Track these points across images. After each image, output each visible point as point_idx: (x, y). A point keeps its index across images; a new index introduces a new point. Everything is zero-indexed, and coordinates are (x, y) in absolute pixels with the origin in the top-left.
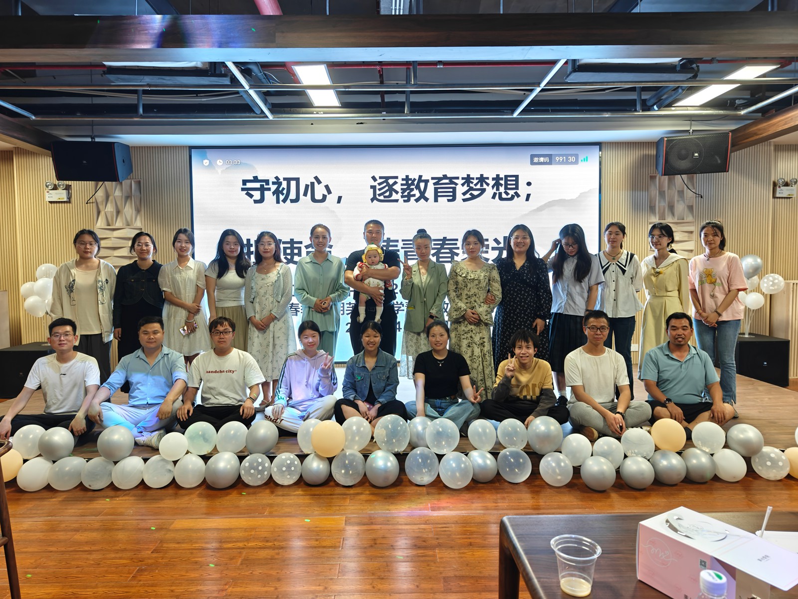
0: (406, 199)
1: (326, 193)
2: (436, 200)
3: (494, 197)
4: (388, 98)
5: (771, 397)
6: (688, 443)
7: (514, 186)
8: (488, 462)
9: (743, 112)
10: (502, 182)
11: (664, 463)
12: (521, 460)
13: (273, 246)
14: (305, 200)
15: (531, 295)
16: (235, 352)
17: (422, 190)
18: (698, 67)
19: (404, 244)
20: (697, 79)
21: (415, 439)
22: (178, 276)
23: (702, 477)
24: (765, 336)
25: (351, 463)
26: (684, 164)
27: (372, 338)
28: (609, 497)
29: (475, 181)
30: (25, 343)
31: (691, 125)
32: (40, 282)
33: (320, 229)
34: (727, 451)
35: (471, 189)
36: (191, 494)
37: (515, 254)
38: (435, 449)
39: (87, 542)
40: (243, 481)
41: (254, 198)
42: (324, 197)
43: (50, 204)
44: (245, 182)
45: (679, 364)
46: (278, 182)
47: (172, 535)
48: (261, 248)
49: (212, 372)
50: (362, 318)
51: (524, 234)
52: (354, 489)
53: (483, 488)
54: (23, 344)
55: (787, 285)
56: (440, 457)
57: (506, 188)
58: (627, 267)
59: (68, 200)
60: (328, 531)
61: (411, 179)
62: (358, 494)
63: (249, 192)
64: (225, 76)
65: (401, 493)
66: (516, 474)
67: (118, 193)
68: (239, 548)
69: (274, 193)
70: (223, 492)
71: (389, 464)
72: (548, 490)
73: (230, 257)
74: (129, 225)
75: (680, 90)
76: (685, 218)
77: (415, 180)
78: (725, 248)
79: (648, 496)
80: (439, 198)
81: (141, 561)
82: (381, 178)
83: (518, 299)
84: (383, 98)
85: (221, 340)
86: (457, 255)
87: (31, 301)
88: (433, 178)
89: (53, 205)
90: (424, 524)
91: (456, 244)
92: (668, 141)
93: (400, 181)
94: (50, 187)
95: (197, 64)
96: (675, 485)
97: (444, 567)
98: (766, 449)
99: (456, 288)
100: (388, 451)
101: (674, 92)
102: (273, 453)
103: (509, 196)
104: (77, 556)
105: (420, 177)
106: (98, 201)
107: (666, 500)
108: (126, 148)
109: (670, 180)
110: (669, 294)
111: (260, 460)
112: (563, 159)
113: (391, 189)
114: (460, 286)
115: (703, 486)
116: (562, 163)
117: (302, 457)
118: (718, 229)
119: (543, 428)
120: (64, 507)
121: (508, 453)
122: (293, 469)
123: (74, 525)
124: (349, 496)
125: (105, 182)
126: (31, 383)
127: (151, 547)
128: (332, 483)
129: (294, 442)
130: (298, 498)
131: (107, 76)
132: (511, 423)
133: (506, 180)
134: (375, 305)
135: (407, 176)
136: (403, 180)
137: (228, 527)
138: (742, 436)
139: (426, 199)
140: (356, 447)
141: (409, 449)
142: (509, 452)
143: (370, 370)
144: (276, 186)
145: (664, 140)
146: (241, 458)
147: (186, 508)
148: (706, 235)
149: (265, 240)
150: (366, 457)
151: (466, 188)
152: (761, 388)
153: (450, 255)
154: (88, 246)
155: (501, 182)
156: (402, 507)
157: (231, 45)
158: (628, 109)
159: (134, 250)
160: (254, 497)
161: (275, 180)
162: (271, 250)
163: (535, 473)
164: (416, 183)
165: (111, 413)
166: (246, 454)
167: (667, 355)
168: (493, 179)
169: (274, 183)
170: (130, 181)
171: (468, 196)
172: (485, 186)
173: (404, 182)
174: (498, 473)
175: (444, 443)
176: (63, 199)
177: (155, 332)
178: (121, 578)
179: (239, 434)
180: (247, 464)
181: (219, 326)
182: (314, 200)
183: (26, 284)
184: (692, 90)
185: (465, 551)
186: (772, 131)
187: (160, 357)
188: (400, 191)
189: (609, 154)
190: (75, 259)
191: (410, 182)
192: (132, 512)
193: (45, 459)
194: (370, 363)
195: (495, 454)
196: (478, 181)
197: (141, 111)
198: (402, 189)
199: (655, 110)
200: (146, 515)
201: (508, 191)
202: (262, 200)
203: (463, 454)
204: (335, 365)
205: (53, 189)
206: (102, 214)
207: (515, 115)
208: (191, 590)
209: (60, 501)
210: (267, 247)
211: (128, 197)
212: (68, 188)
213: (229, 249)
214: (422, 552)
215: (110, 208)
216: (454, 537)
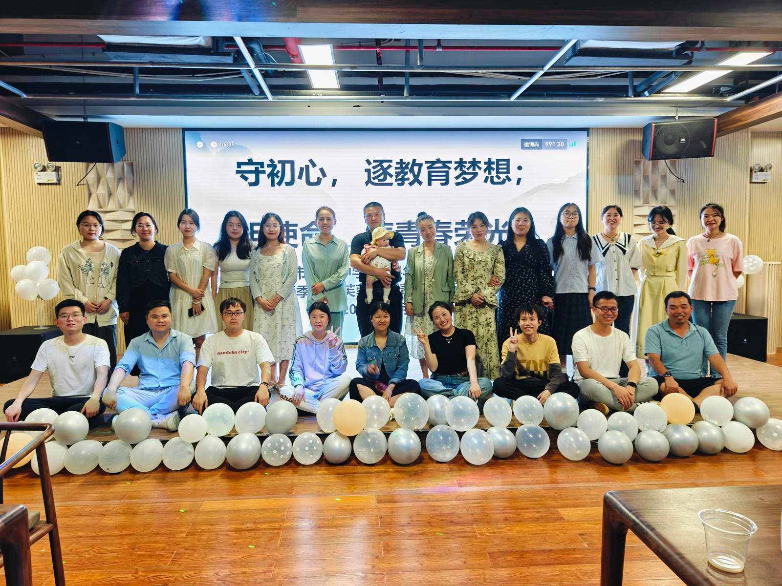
0: (400, 182)
1: (321, 176)
2: (430, 184)
3: (486, 181)
4: (387, 81)
5: (757, 372)
6: (697, 417)
7: (505, 171)
8: (508, 438)
9: (729, 99)
10: (494, 166)
11: (677, 436)
12: (540, 436)
13: (278, 229)
14: (300, 183)
15: (532, 276)
16: (245, 333)
17: (416, 174)
18: (692, 53)
19: (398, 227)
20: (692, 64)
21: (433, 417)
22: (183, 258)
23: (714, 449)
24: (742, 315)
25: (374, 440)
26: (671, 149)
27: (381, 319)
28: (627, 470)
29: (468, 165)
30: (15, 327)
31: (677, 111)
32: (32, 265)
33: (324, 212)
34: (734, 422)
35: (464, 173)
36: (213, 475)
37: (516, 236)
38: (454, 426)
39: (116, 527)
40: (264, 461)
41: (249, 181)
42: (319, 180)
43: (39, 186)
44: (239, 165)
45: (680, 340)
46: (272, 165)
47: (203, 517)
48: (266, 230)
49: (224, 353)
50: (370, 298)
51: (525, 217)
52: (377, 467)
53: (503, 464)
54: (13, 328)
55: (765, 265)
56: (461, 434)
57: (498, 172)
58: (626, 246)
59: (58, 182)
60: (362, 509)
61: (405, 163)
62: (382, 472)
63: (244, 174)
64: (228, 54)
65: (425, 471)
66: (534, 449)
67: (109, 175)
68: (275, 529)
69: (269, 176)
70: (245, 472)
71: (411, 442)
72: (568, 464)
73: (234, 239)
74: (121, 208)
75: (673, 76)
76: (668, 202)
77: (409, 163)
78: (726, 230)
79: (664, 468)
80: (432, 182)
81: (177, 545)
82: (375, 161)
83: (519, 280)
84: (380, 81)
85: (233, 321)
86: (450, 237)
87: (21, 284)
88: (426, 162)
89: (42, 186)
90: (455, 500)
91: (449, 227)
92: (656, 126)
93: (394, 165)
94: (39, 168)
95: (200, 41)
96: (687, 457)
97: (486, 542)
98: (772, 421)
99: (463, 269)
100: (410, 428)
101: (666, 79)
102: (292, 433)
103: (501, 180)
104: (109, 541)
105: (414, 160)
106: (89, 183)
107: (682, 472)
108: (120, 129)
109: (654, 165)
110: (668, 274)
111: (282, 440)
112: (553, 144)
113: (385, 173)
114: (466, 267)
115: (714, 458)
116: (552, 148)
117: (323, 437)
118: (718, 210)
119: (560, 404)
120: (85, 492)
121: (526, 430)
122: (315, 448)
123: (100, 510)
124: (373, 475)
125: (97, 164)
126: (38, 365)
127: (185, 530)
128: (354, 462)
129: (312, 421)
130: (322, 476)
131: (106, 53)
132: (526, 401)
133: (498, 165)
134: (383, 287)
135: (401, 160)
136: (397, 163)
137: (259, 508)
138: (748, 409)
139: (420, 183)
140: (376, 426)
141: (428, 428)
142: (526, 428)
143: (381, 350)
144: (270, 169)
145: (652, 126)
146: (262, 439)
147: (212, 489)
148: (706, 217)
149: (270, 222)
150: (387, 435)
151: (458, 172)
152: (746, 364)
153: (443, 238)
154: (93, 228)
155: (492, 166)
156: (430, 484)
157: (251, 18)
158: (620, 95)
159: (135, 231)
160: (279, 478)
161: (270, 163)
162: (276, 232)
163: (554, 447)
164: (410, 166)
165: (123, 395)
166: (265, 434)
167: (667, 331)
168: (485, 163)
169: (269, 166)
170: (122, 162)
171: (460, 180)
172: (477, 170)
173: (399, 166)
174: (517, 449)
175: (463, 420)
176: (53, 180)
177: (164, 316)
178: (161, 562)
179: (257, 414)
180: (269, 445)
181: (231, 306)
182: (308, 183)
183: (15, 268)
184: (685, 75)
185: (503, 526)
186: (756, 117)
187: (168, 340)
188: (394, 175)
189: (595, 139)
190: (79, 241)
191: (404, 165)
192: (156, 494)
193: (60, 444)
194: (381, 342)
195: (514, 431)
196: (470, 165)
197: (137, 90)
198: (396, 173)
199: (645, 96)
200: (171, 498)
201: (500, 175)
202: (256, 183)
203: (483, 431)
204: (345, 346)
205: (42, 171)
206: (94, 196)
207: (513, 99)
208: (237, 572)
209: (78, 485)
210: (272, 229)
211: (120, 179)
212: (57, 169)
213: (232, 231)
214: (460, 527)
215: (102, 190)
216: (488, 512)
